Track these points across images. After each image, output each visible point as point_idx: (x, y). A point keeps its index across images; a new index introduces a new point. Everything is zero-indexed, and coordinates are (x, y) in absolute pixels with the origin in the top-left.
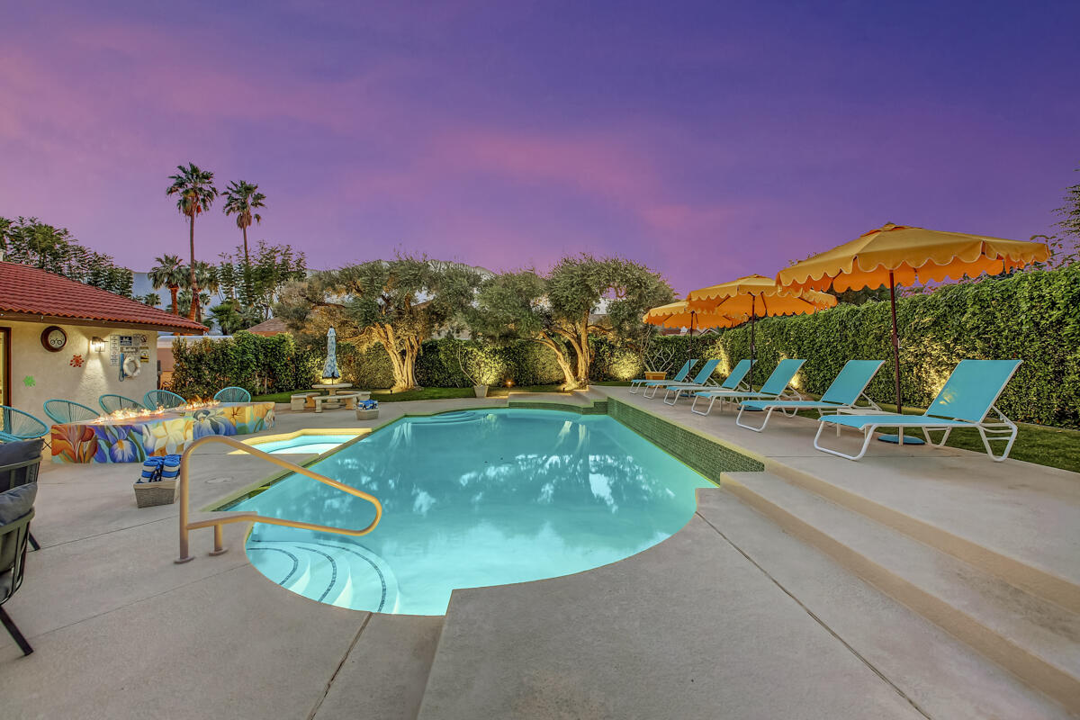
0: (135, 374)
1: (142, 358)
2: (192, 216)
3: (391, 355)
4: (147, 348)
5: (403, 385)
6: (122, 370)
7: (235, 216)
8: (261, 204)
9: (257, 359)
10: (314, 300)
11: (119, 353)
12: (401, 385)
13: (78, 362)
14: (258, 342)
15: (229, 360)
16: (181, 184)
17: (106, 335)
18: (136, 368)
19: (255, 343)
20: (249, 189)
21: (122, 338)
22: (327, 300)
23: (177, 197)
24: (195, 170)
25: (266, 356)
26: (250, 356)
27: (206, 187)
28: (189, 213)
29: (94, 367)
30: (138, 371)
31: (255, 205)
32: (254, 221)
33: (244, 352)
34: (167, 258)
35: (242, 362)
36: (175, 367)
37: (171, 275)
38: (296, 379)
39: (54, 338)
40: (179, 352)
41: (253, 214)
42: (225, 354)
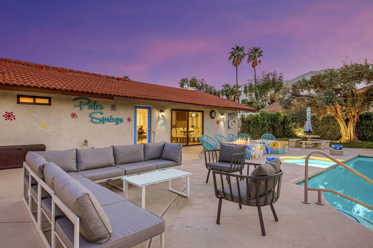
0: (232, 127)
1: (234, 121)
2: (237, 67)
3: (339, 121)
4: (235, 118)
5: (348, 138)
6: (229, 125)
7: (251, 63)
8: (261, 55)
9: (268, 122)
10: (295, 95)
11: (228, 120)
12: (346, 138)
13: (218, 122)
14: (268, 115)
15: (258, 123)
16: (233, 55)
17: (224, 113)
18: (232, 125)
19: (267, 116)
20: (256, 50)
21: (229, 114)
22: (301, 93)
23: (232, 60)
24: (238, 48)
25: (271, 122)
26: (266, 121)
27: (241, 53)
28: (236, 65)
29: (222, 123)
30: (233, 126)
31: (259, 56)
32: (258, 63)
33: (264, 120)
34: (226, 85)
35: (263, 124)
36: (241, 125)
37: (227, 91)
38: (284, 132)
39: (213, 114)
40: (242, 119)
41: (258, 61)
42: (257, 120)
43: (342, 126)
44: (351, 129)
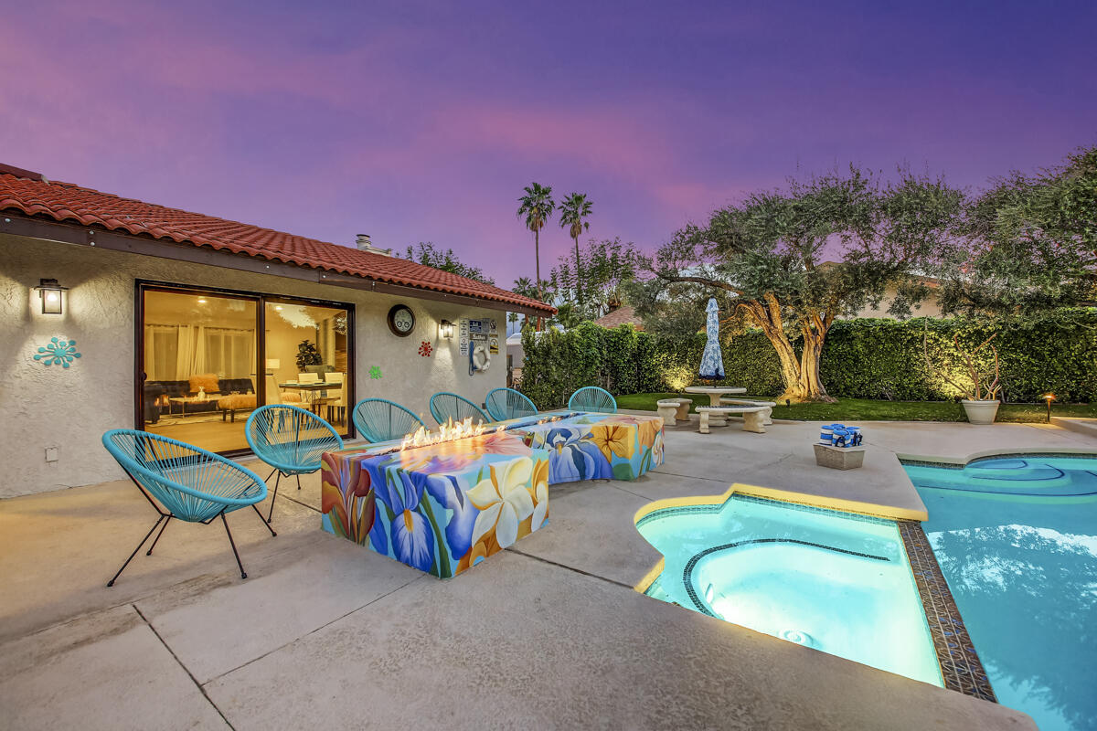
0: (485, 367)
1: (492, 348)
2: (537, 232)
3: (777, 345)
4: (496, 336)
5: (801, 393)
6: (472, 361)
7: (568, 227)
8: (590, 212)
9: (601, 353)
11: (468, 342)
13: (426, 350)
14: (602, 334)
15: (574, 355)
17: (454, 317)
18: (486, 360)
19: (598, 335)
20: (579, 199)
21: (471, 322)
25: (609, 352)
26: (595, 350)
27: (546, 202)
28: (534, 228)
29: (443, 355)
30: (488, 363)
31: (584, 214)
32: (584, 229)
33: (589, 346)
35: (587, 357)
36: (524, 361)
39: (402, 318)
40: (528, 344)
41: (583, 223)
42: (571, 348)
43: (787, 359)
44: (810, 365)
